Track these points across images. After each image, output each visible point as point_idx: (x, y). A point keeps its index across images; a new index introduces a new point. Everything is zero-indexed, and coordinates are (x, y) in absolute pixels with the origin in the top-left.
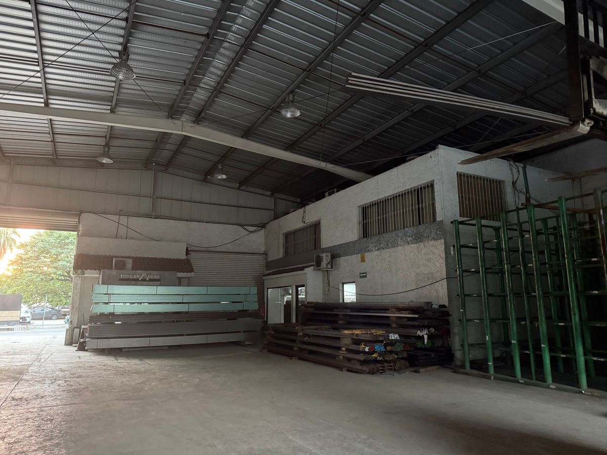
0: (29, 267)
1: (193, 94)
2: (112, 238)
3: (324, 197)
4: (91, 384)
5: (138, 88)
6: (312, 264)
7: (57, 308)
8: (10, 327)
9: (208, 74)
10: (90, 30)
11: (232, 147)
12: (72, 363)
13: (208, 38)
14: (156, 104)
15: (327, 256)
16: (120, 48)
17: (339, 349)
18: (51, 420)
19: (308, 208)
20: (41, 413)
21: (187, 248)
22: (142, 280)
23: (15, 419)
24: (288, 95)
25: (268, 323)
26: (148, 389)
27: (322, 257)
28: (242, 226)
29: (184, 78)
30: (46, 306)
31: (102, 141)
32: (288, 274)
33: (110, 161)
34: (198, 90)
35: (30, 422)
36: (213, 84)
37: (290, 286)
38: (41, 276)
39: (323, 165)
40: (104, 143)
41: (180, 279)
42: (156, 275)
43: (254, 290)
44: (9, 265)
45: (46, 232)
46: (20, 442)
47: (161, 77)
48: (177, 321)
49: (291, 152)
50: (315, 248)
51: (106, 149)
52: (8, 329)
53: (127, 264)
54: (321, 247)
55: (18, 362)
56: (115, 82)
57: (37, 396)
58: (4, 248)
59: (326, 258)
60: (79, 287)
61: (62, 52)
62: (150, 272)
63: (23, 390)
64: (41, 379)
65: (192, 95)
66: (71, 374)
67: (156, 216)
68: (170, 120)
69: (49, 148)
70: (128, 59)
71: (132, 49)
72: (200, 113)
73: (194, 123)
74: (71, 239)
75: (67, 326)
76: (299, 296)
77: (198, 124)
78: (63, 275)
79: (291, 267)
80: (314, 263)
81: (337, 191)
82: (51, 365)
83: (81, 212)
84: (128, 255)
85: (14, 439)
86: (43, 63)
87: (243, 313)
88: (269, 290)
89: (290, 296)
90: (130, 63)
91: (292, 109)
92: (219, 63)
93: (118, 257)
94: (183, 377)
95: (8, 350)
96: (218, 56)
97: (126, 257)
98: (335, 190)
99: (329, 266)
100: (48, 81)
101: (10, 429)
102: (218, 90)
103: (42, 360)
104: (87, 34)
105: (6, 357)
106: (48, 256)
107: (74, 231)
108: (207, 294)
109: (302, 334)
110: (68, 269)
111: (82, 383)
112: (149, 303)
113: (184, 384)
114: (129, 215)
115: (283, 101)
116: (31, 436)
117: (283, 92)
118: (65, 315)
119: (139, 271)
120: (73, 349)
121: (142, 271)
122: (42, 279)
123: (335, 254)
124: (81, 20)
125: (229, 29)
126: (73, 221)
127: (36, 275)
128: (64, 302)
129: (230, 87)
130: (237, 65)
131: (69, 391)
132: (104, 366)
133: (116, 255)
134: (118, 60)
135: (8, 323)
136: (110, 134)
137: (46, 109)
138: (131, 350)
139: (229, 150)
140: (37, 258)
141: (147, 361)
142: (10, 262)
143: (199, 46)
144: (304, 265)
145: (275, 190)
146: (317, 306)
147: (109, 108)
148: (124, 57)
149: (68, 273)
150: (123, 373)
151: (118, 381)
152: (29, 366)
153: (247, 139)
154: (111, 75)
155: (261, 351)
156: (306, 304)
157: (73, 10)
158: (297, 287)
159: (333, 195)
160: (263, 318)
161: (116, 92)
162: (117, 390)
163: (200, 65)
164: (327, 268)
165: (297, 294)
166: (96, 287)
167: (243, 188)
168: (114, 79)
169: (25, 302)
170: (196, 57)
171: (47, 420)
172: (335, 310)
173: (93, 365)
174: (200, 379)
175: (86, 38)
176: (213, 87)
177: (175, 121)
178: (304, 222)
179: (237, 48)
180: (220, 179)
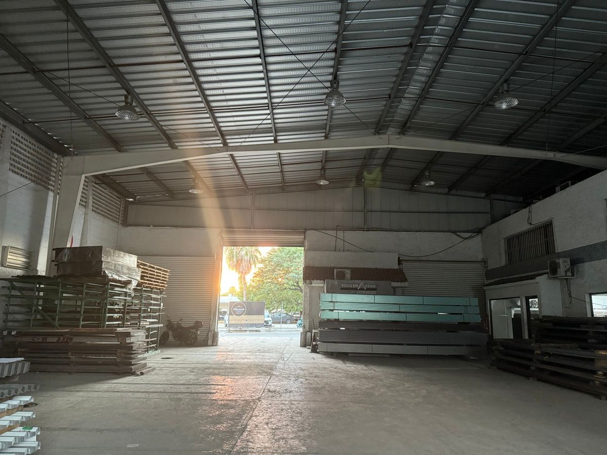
0: (268, 279)
1: (398, 105)
2: (332, 251)
3: (555, 192)
4: (327, 384)
5: (348, 111)
6: (545, 271)
7: (290, 314)
8: (257, 329)
9: (413, 83)
10: (306, 68)
11: (439, 152)
12: (308, 363)
13: (411, 47)
14: (364, 123)
15: (565, 262)
16: (330, 78)
17: (594, 372)
18: (301, 413)
19: (534, 207)
20: (291, 406)
21: (399, 258)
22: (360, 289)
23: (274, 408)
24: (502, 85)
25: (494, 338)
26: (378, 395)
27: (559, 263)
28: (455, 232)
29: (389, 92)
30: (281, 311)
31: (318, 166)
32: (515, 283)
33: (327, 183)
34: (403, 101)
35: (284, 413)
36: (417, 91)
37: (519, 297)
38: (278, 286)
39: (550, 155)
40: (320, 167)
41: (394, 288)
42: (372, 284)
43: (475, 301)
44: (254, 277)
45: (279, 249)
46: (280, 429)
47: (368, 97)
48: (396, 330)
49: (509, 146)
50: (548, 252)
51: (323, 172)
52: (256, 331)
53: (346, 274)
54: (556, 252)
55: (269, 358)
56: (327, 110)
57: (286, 390)
58: (250, 264)
59: (563, 265)
60: (308, 295)
61: (285, 94)
62: (367, 281)
63: (275, 384)
64: (287, 376)
65: (397, 107)
66: (310, 374)
67: (367, 228)
68: (377, 136)
69: (278, 178)
70: (338, 87)
71: (341, 76)
72: (406, 122)
73: (400, 134)
74: (298, 253)
75: (301, 330)
76: (531, 309)
77: (404, 135)
78: (293, 285)
79: (517, 276)
80: (548, 271)
81: (573, 184)
82: (292, 364)
83: (306, 230)
84: (346, 266)
85: (275, 426)
86: (272, 106)
87: (464, 326)
88: (492, 301)
89: (519, 309)
90: (340, 90)
91: (508, 99)
92: (423, 69)
93: (337, 268)
94: (410, 387)
95: (259, 348)
96: (422, 63)
97: (344, 268)
98: (570, 182)
99: (569, 274)
100: (277, 121)
101: (271, 416)
102: (423, 96)
103: (285, 359)
104: (304, 72)
105: (258, 354)
106: (281, 269)
107: (301, 246)
108: (423, 305)
109: (539, 352)
110: (297, 280)
111: (319, 382)
112: (366, 311)
113: (412, 394)
114: (345, 229)
115: (496, 93)
116: (287, 425)
117: (495, 83)
118: (297, 320)
119: (358, 281)
120: (307, 351)
121: (360, 281)
122: (278, 289)
123: (577, 259)
124: (300, 61)
125: (432, 32)
126: (299, 238)
127: (274, 285)
128: (296, 308)
129: (435, 90)
130: (442, 67)
131: (310, 389)
132: (335, 368)
133: (336, 267)
134: (330, 89)
135: (256, 325)
136: (325, 158)
137: (276, 145)
138: (355, 355)
139: (436, 155)
140: (274, 271)
141: (372, 367)
142: (255, 275)
143: (402, 58)
144: (535, 273)
145: (490, 191)
146: (556, 322)
147: (324, 134)
148: (335, 86)
149: (297, 283)
150: (353, 377)
151: (350, 384)
152: (276, 363)
153: (456, 140)
154: (325, 105)
155: (490, 368)
156: (541, 318)
157: (293, 54)
158: (527, 298)
159: (567, 189)
160: (487, 332)
161: (329, 119)
162: (350, 393)
163: (404, 76)
164: (566, 275)
165: (528, 307)
166: (322, 295)
167: (453, 192)
168: (326, 107)
169: (267, 308)
170: (400, 69)
171: (297, 413)
172: (581, 326)
173: (326, 366)
174: (427, 390)
175: (304, 76)
176: (418, 95)
177: (381, 136)
178: (531, 224)
179: (441, 50)
180: (428, 186)
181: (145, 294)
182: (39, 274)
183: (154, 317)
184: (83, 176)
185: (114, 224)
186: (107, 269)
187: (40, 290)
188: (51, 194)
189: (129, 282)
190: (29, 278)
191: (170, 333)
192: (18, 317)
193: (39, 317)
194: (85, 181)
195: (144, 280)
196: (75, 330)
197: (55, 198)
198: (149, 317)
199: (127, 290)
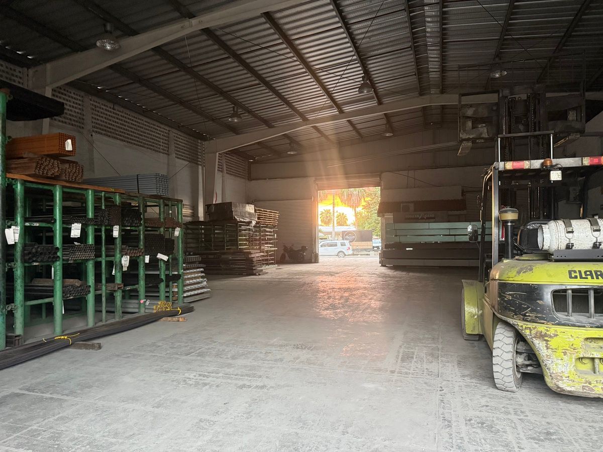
1: (428, 76)
2: (404, 188)
8: (368, 253)
9: (431, 63)
15: (574, 190)
21: (463, 190)
22: (422, 219)
29: (414, 71)
33: (391, 135)
42: (431, 214)
47: (399, 76)
52: (366, 254)
53: (410, 207)
60: (385, 225)
62: (426, 212)
68: (420, 98)
69: (354, 134)
77: (442, 93)
80: (565, 197)
83: (382, 172)
84: (411, 200)
93: (402, 202)
97: (409, 202)
107: (378, 186)
114: (416, 169)
119: (419, 212)
121: (421, 212)
125: (424, 37)
126: (377, 179)
129: (450, 64)
130: (445, 52)
137: (342, 114)
148: (365, 79)
161: (374, 94)
176: (439, 68)
181: (262, 229)
182: (200, 220)
183: (270, 244)
184: (217, 153)
185: (243, 180)
186: (236, 215)
187: (202, 229)
188: (200, 167)
189: (250, 222)
190: (195, 222)
191: (286, 255)
192: (192, 245)
193: (203, 245)
194: (219, 157)
195: (261, 220)
196: (223, 251)
197: (203, 169)
198: (267, 243)
199: (250, 227)
